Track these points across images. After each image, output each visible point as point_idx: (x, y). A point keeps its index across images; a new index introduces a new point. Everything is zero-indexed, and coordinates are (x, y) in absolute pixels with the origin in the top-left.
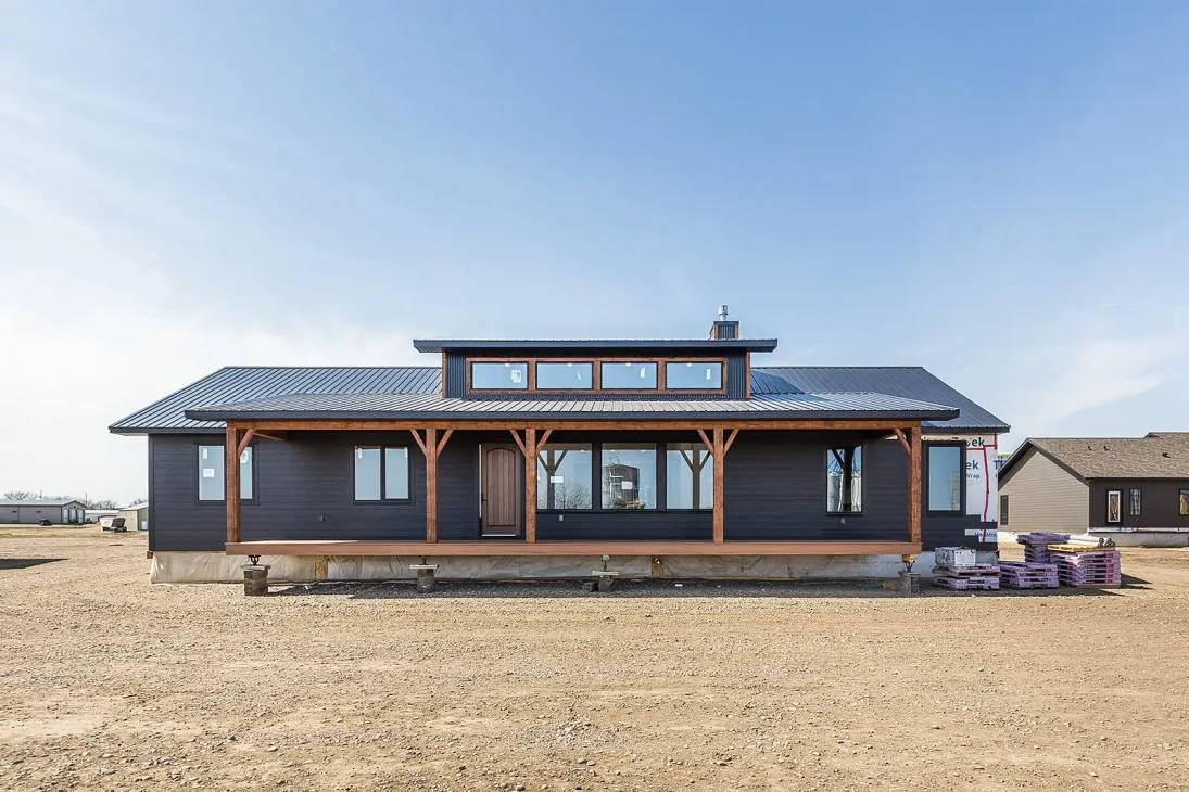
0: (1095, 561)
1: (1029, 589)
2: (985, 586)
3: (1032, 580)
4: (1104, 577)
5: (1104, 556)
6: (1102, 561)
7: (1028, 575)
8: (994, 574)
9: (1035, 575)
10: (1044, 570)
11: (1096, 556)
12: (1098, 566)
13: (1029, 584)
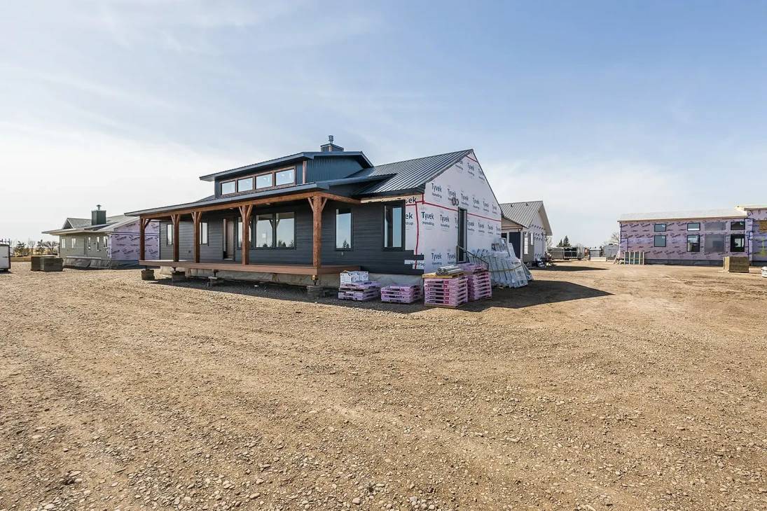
0: (435, 286)
1: (388, 302)
2: (354, 298)
3: (390, 297)
4: (442, 298)
5: (442, 282)
6: (440, 286)
7: (388, 293)
8: (362, 290)
9: (392, 293)
10: (399, 290)
11: (437, 282)
12: (437, 290)
13: (388, 299)
